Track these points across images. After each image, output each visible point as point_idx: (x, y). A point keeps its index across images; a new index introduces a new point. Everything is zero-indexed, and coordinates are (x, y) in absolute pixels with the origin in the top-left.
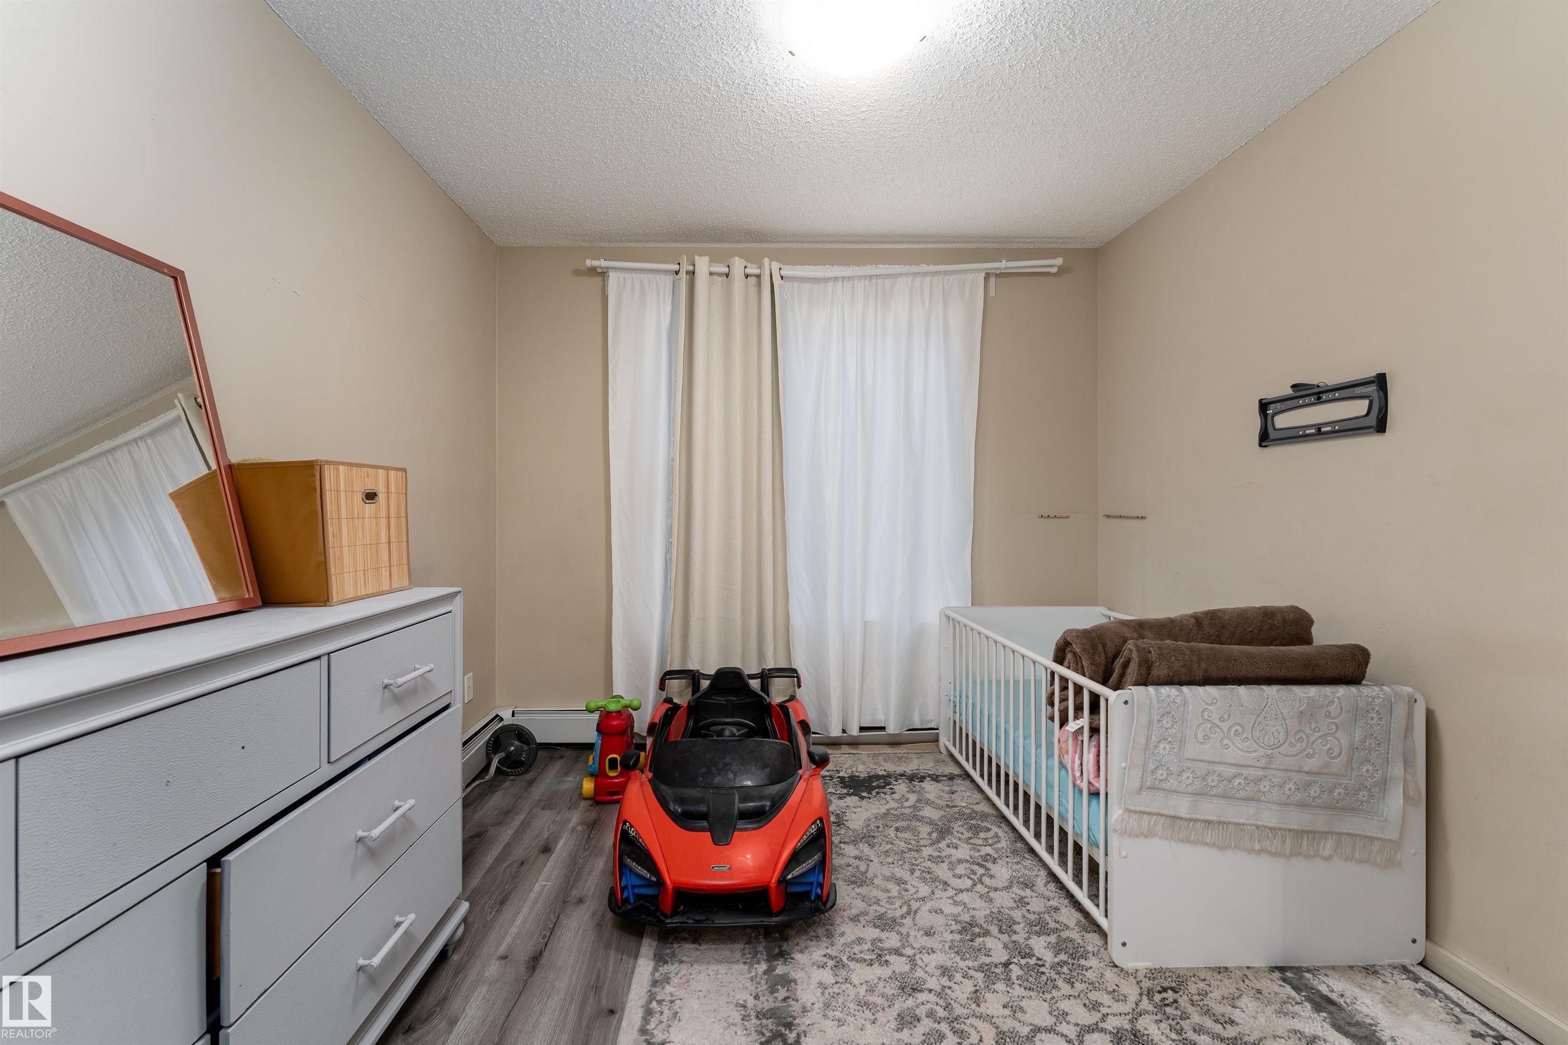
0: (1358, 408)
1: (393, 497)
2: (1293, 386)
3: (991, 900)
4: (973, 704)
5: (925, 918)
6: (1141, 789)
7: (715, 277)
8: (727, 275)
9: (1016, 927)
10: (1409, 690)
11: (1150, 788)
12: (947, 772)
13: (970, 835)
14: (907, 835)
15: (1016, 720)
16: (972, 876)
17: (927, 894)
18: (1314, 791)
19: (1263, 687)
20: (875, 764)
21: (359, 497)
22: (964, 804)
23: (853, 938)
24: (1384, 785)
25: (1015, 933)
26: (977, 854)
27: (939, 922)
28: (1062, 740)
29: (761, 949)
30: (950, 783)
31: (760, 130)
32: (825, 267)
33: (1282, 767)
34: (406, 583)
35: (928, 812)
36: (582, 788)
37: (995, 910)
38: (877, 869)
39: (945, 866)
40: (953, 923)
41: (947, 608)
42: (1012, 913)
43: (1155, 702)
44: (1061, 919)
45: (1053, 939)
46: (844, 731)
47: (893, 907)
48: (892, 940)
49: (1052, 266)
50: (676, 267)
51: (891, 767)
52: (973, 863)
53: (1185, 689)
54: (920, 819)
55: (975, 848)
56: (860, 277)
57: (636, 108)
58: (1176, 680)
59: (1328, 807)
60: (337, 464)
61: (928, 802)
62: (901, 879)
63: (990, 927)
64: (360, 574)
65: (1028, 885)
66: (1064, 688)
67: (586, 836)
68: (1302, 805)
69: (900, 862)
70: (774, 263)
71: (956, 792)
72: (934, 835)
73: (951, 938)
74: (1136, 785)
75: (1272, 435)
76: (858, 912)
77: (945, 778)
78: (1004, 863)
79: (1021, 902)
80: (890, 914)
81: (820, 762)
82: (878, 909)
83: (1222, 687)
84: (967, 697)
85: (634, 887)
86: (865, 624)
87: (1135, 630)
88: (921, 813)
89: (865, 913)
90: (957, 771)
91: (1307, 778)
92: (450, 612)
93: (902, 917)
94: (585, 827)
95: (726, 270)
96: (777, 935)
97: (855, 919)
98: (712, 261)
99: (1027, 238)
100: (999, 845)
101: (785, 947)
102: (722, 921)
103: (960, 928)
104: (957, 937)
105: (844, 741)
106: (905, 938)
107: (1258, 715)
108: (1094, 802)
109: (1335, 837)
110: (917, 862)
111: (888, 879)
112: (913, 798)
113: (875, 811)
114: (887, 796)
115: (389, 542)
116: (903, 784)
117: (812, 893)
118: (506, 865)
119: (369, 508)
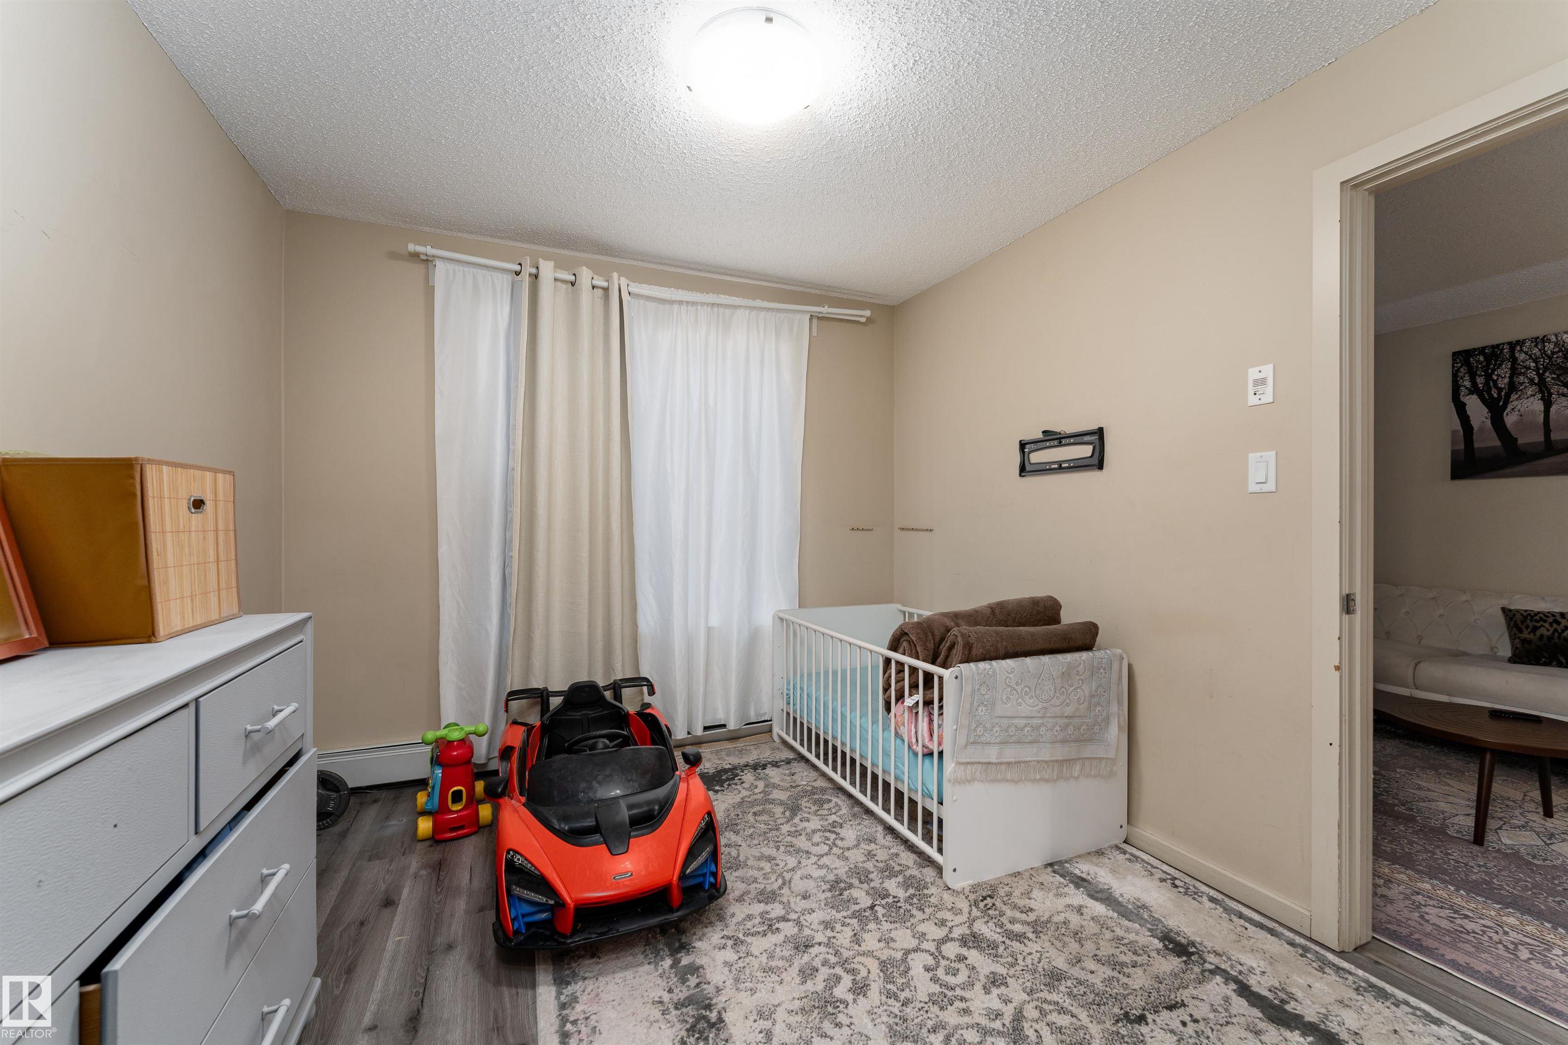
0: (1085, 451)
1: (221, 505)
2: (1044, 432)
3: (847, 859)
4: (808, 695)
5: (799, 885)
6: (966, 745)
7: (559, 284)
8: (573, 284)
9: (871, 876)
10: (1119, 651)
11: (973, 743)
12: (783, 758)
13: (816, 808)
14: (765, 818)
15: (853, 701)
16: (827, 842)
17: (795, 865)
18: (1070, 730)
19: (1040, 657)
20: (719, 759)
21: (184, 505)
22: (805, 783)
23: (743, 916)
24: (1107, 720)
25: (872, 880)
26: (826, 823)
27: (810, 885)
28: (898, 715)
29: (661, 946)
30: (788, 766)
31: (635, 149)
32: (670, 290)
33: (1052, 715)
34: (235, 610)
35: (776, 795)
36: (416, 829)
37: (852, 866)
38: (746, 852)
39: (803, 838)
40: (822, 884)
41: (780, 611)
42: (865, 865)
43: (976, 675)
44: (903, 862)
45: (900, 879)
46: (689, 733)
47: (769, 882)
48: (777, 910)
49: (862, 316)
50: (518, 268)
51: (735, 760)
52: (825, 831)
53: (994, 663)
54: (772, 802)
55: (823, 818)
56: (703, 304)
57: (508, 98)
58: (988, 656)
59: (1077, 741)
60: (160, 463)
61: (775, 786)
62: (770, 856)
63: (851, 881)
64: (188, 601)
65: (872, 840)
66: (900, 671)
67: (435, 879)
68: (1064, 741)
69: (765, 842)
70: (622, 279)
71: (795, 773)
72: (788, 813)
73: (824, 896)
74: (964, 742)
75: (1028, 468)
76: (741, 892)
77: (783, 763)
78: (849, 826)
79: (870, 855)
80: (769, 888)
81: (694, 761)
82: (758, 886)
83: (1016, 659)
84: (802, 689)
85: (524, 916)
86: (709, 630)
87: (953, 620)
88: (771, 797)
89: (748, 892)
90: (791, 756)
91: (1066, 721)
92: (302, 641)
93: (780, 888)
94: (429, 870)
95: (572, 278)
96: (673, 930)
97: (740, 899)
98: (558, 266)
99: (844, 289)
100: (841, 813)
101: (684, 940)
102: (626, 928)
103: (828, 887)
104: (829, 894)
105: (689, 742)
106: (787, 905)
107: (1039, 678)
108: (927, 761)
109: (1081, 761)
110: (779, 839)
111: (759, 859)
112: (761, 785)
113: (731, 802)
114: (738, 787)
115: (218, 561)
116: (749, 774)
117: (705, 884)
118: (341, 929)
119: (196, 519)
